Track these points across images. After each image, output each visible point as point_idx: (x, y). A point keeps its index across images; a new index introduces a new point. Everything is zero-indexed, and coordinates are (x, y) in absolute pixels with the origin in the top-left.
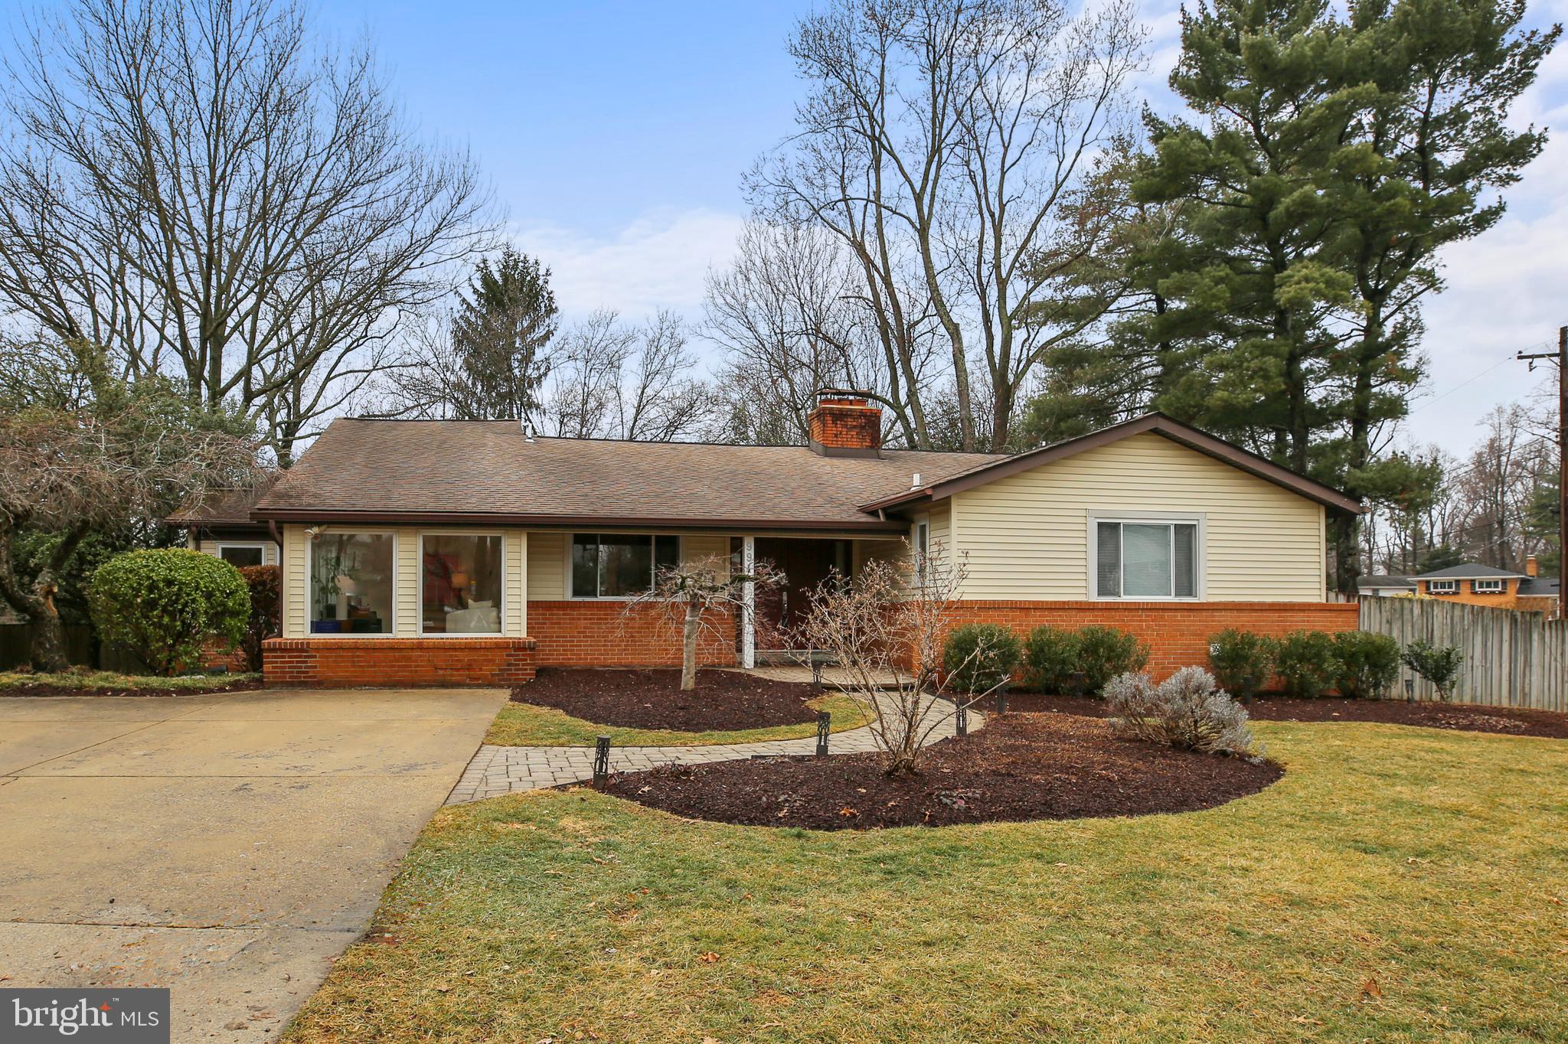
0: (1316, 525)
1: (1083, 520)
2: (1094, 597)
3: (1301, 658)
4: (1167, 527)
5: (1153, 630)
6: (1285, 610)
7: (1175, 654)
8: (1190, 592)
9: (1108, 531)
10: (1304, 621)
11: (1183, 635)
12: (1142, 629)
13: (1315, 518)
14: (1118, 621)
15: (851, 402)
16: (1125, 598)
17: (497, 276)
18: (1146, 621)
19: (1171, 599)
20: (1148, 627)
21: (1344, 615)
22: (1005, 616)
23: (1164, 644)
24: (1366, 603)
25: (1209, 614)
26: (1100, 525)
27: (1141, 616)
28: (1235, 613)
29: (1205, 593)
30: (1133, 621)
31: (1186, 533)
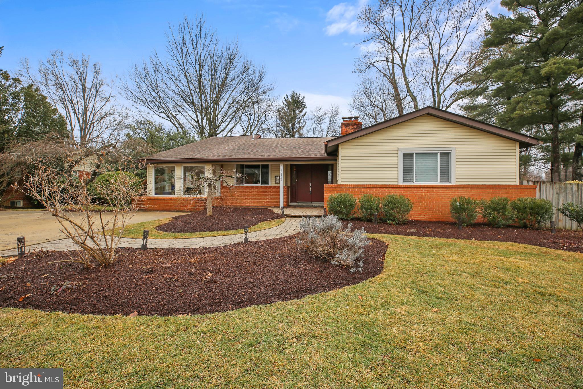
0: (514, 151)
1: (396, 152)
2: (401, 183)
3: (494, 209)
4: (437, 154)
5: (428, 196)
6: (496, 188)
7: (439, 206)
8: (448, 180)
9: (408, 156)
10: (506, 193)
11: (443, 198)
12: (422, 196)
13: (514, 148)
14: (411, 192)
15: (353, 121)
16: (415, 183)
17: (290, 100)
18: (425, 192)
19: (438, 183)
20: (425, 195)
21: (528, 190)
22: (360, 190)
23: (433, 202)
24: (545, 185)
25: (456, 189)
26: (404, 154)
27: (422, 190)
28: (469, 189)
29: (454, 181)
30: (419, 192)
31: (446, 156)
